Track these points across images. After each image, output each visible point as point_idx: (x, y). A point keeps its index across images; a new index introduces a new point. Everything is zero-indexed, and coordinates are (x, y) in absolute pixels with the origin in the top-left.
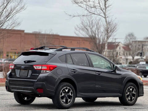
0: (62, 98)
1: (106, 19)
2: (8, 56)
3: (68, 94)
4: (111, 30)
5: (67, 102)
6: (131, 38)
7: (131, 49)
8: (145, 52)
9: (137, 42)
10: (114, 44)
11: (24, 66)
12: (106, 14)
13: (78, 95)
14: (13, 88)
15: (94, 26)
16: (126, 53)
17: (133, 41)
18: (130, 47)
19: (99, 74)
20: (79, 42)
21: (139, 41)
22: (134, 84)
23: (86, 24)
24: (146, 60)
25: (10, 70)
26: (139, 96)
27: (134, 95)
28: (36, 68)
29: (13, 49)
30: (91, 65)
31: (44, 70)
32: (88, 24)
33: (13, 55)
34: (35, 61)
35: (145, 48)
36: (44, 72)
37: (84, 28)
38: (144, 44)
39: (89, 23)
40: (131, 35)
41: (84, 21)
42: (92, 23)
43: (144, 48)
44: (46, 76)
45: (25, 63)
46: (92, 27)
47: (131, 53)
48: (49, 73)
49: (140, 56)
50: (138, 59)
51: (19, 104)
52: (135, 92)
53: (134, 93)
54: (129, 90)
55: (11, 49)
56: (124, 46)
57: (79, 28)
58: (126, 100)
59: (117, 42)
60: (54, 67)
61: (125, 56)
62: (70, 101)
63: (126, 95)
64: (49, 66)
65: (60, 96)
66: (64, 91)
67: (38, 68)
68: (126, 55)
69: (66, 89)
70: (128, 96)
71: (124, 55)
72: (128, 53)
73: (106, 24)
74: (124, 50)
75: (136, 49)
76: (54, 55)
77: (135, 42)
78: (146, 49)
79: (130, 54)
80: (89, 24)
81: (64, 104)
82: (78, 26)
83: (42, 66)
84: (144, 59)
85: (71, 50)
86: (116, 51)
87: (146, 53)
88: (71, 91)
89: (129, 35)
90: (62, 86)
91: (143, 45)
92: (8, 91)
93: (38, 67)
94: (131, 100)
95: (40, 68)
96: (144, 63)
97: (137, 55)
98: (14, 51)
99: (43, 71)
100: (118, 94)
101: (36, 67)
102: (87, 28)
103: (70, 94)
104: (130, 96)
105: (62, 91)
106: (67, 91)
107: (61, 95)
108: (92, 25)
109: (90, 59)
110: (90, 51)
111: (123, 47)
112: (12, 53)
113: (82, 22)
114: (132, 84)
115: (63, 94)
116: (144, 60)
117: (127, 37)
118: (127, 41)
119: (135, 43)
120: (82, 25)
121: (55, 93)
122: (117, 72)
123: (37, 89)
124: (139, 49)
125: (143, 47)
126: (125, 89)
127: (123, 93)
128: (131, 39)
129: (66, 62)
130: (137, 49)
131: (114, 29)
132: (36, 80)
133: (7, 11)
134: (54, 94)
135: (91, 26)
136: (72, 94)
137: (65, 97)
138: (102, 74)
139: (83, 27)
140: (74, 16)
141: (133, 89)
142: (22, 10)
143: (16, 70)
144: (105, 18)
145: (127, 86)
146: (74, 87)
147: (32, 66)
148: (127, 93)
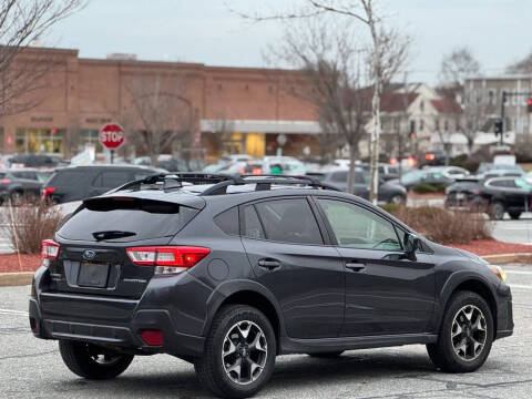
0: (231, 359)
1: (373, 29)
2: (20, 142)
3: (250, 346)
4: (391, 61)
5: (245, 373)
6: (462, 66)
7: (463, 107)
8: (513, 119)
9: (484, 84)
10: (402, 91)
11: (93, 251)
12: (373, 9)
13: (283, 348)
14: (57, 328)
15: (330, 47)
16: (446, 123)
17: (468, 81)
18: (459, 99)
19: (358, 269)
20: (275, 88)
21: (489, 81)
22: (479, 298)
23: (301, 42)
24: (517, 150)
25: (46, 262)
26: (496, 337)
27: (478, 335)
28: (135, 260)
29: (41, 119)
30: (327, 238)
31: (166, 264)
32: (307, 39)
33: (40, 138)
34: (133, 234)
35: (514, 103)
36: (165, 272)
37: (296, 55)
38: (507, 90)
39: (314, 36)
40: (462, 56)
41: (295, 30)
42: (323, 36)
43: (507, 104)
44: (171, 288)
45: (99, 239)
46: (324, 49)
47: (463, 122)
48: (182, 275)
49: (496, 133)
50: (487, 146)
51: (77, 377)
52: (483, 325)
53: (480, 327)
54: (462, 319)
55: (33, 119)
56: (438, 98)
57: (275, 54)
58: (450, 353)
59: (411, 84)
60: (200, 255)
61: (440, 135)
62: (257, 370)
63: (453, 335)
64: (180, 250)
65: (224, 354)
66: (235, 336)
67: (144, 259)
68: (446, 128)
69: (244, 327)
70: (458, 340)
71: (437, 128)
72: (452, 123)
73: (372, 42)
74: (435, 113)
75: (479, 109)
76: (197, 209)
77: (478, 81)
78: (515, 107)
79: (458, 129)
80: (310, 39)
81: (236, 381)
82: (271, 48)
83: (157, 252)
84: (508, 145)
85: (257, 189)
86: (407, 117)
87: (516, 122)
88: (261, 334)
89: (455, 57)
90: (228, 318)
91: (505, 94)
92: (38, 336)
93: (145, 253)
94: (470, 351)
95: (151, 257)
96: (511, 160)
97: (485, 130)
98: (43, 125)
99: (163, 270)
100: (426, 334)
101: (138, 257)
102: (305, 54)
103: (258, 347)
104: (464, 340)
105: (230, 336)
106: (245, 334)
107: (227, 349)
108: (323, 44)
109: (325, 218)
110: (324, 188)
111: (434, 103)
112: (35, 131)
113: (289, 35)
114: (472, 295)
115: (233, 349)
116: (508, 149)
117: (448, 63)
118: (447, 78)
119: (475, 87)
120: (287, 45)
121: (206, 344)
122: (421, 257)
123: (142, 331)
124: (490, 108)
125: (504, 100)
126: (447, 316)
127: (441, 329)
128: (462, 70)
129: (241, 232)
130: (484, 108)
131: (402, 57)
132: (138, 302)
133: (21, 12)
134: (202, 350)
135: (320, 48)
136: (262, 344)
137: (241, 355)
138: (366, 270)
139: (290, 52)
140: (260, 19)
141: (476, 314)
142: (75, 10)
143: (65, 263)
144: (370, 22)
145: (455, 303)
146: (270, 320)
147: (123, 250)
148: (455, 331)
